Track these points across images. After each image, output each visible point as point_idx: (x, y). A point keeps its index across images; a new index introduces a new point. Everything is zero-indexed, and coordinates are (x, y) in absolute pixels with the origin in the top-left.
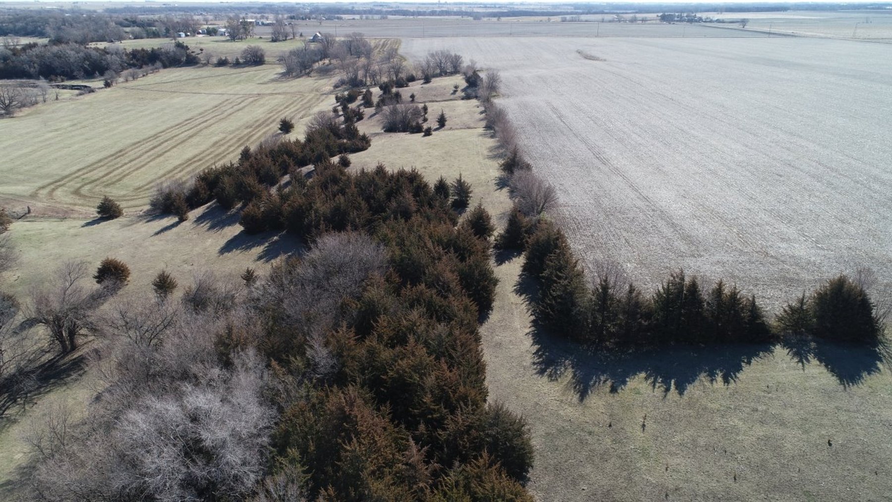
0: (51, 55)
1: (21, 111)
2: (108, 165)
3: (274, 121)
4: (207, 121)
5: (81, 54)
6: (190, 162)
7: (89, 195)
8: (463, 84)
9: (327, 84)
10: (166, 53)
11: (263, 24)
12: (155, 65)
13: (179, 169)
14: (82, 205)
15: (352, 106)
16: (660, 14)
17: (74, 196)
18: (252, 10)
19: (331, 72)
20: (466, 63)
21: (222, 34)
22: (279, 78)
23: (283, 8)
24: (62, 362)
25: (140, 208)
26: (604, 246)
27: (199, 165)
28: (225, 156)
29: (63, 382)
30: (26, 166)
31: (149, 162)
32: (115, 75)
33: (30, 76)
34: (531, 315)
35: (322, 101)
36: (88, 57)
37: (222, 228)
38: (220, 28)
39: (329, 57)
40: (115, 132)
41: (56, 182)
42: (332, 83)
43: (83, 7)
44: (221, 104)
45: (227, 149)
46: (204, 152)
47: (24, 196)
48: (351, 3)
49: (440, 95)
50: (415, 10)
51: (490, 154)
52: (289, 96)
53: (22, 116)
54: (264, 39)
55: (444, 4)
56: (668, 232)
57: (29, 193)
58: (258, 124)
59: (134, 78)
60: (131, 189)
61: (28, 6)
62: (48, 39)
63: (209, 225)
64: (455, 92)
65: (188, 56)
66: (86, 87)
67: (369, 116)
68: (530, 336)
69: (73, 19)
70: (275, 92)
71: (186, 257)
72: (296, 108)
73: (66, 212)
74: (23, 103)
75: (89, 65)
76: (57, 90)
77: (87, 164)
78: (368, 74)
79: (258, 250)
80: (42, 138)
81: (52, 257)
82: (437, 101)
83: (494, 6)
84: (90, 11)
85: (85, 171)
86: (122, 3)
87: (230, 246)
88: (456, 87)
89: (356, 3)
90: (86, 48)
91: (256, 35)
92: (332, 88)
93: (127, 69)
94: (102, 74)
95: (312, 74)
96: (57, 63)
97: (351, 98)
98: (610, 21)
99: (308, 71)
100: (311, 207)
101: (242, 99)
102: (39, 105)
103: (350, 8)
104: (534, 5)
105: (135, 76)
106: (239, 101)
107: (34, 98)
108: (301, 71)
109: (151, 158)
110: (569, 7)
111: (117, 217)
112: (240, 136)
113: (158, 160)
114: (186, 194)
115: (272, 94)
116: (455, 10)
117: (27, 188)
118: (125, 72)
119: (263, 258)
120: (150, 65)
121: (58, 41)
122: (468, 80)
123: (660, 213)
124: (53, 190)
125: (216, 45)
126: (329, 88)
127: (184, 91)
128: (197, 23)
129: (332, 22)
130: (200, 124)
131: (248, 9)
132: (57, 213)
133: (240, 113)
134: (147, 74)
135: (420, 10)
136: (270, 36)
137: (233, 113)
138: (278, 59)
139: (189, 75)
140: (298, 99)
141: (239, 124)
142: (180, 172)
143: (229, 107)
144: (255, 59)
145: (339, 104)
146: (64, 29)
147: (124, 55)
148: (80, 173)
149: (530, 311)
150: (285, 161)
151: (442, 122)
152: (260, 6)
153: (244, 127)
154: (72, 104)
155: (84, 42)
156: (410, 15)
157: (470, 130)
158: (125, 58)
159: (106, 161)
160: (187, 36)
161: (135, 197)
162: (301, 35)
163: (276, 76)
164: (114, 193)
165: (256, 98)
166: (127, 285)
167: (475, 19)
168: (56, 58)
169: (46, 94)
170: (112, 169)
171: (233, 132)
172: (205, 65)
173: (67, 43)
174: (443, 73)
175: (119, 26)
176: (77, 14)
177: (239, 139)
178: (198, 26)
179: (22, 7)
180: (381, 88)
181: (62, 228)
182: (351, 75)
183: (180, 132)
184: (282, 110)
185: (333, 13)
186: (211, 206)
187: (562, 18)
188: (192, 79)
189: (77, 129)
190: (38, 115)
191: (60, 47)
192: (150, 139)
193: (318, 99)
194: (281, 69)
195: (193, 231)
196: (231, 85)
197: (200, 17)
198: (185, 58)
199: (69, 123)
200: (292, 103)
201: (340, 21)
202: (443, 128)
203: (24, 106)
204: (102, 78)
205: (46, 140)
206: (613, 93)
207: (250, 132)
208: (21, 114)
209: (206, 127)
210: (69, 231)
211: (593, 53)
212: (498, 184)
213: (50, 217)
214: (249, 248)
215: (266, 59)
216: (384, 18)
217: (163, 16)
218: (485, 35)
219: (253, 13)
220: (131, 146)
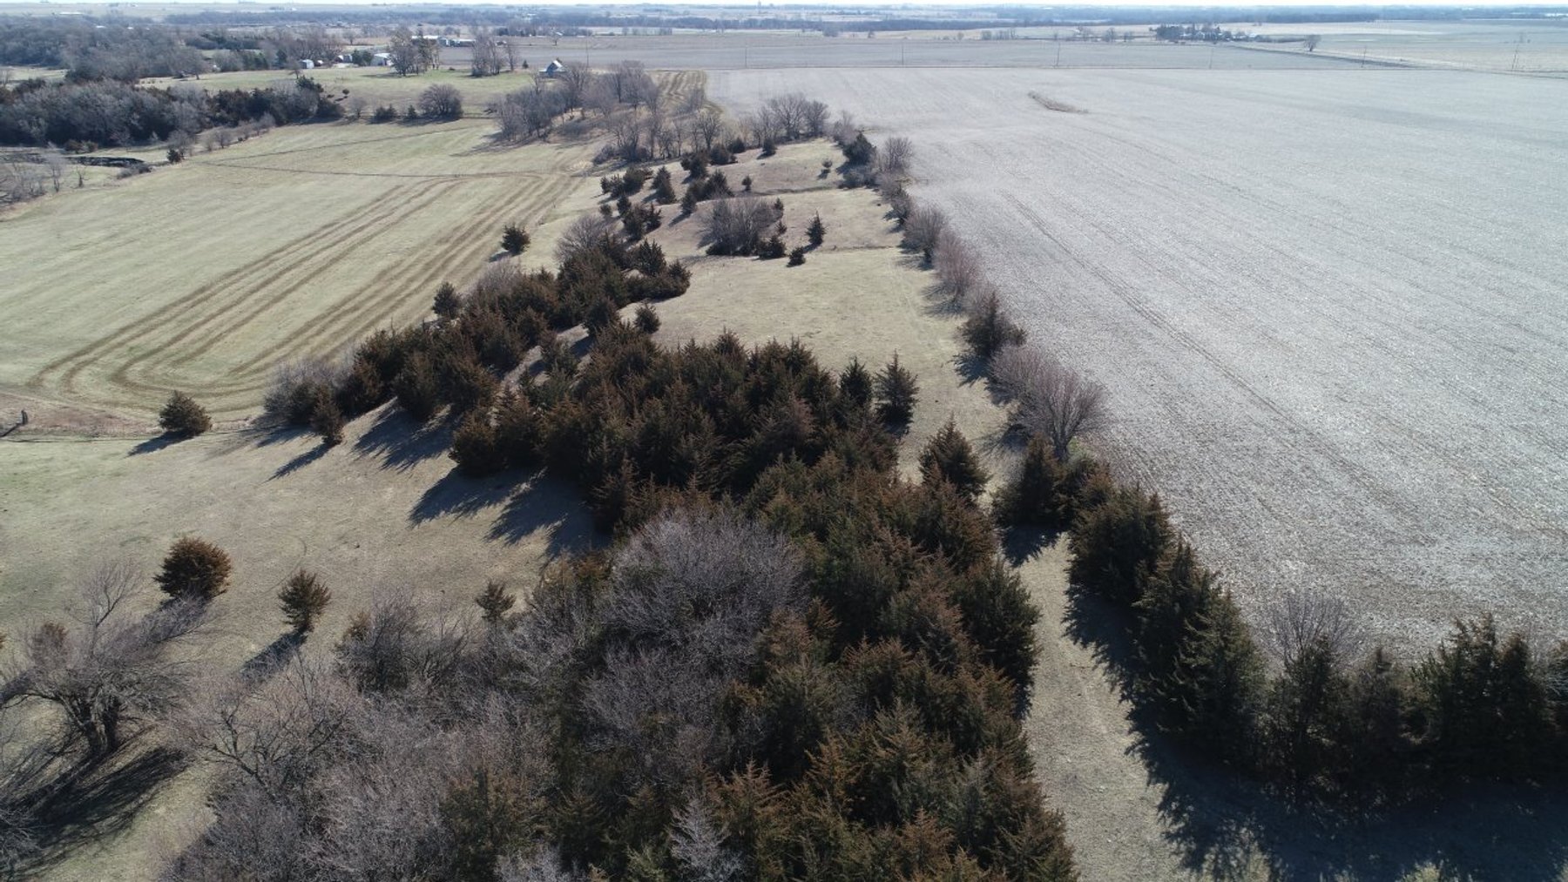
0: (70, 103)
1: (12, 209)
2: (179, 318)
3: (489, 228)
4: (362, 228)
5: (126, 101)
6: (336, 313)
7: (142, 382)
8: (839, 158)
9: (580, 156)
10: (281, 99)
11: (453, 44)
12: (261, 121)
13: (315, 329)
14: (130, 405)
15: (635, 199)
16: (1155, 27)
17: (114, 387)
18: (430, 19)
19: (585, 133)
20: (833, 117)
21: (382, 63)
22: (491, 144)
23: (483, 14)
24: (87, 782)
25: (244, 414)
26: (1221, 517)
27: (355, 319)
28: (403, 300)
29: (91, 832)
30: (19, 320)
31: (258, 312)
32: (188, 140)
33: (29, 141)
34: (1124, 698)
35: (575, 189)
36: (137, 106)
37: (413, 461)
38: (376, 51)
39: (581, 105)
40: (191, 251)
41: (78, 354)
42: (588, 155)
43: (128, 13)
44: (386, 194)
45: (406, 286)
46: (361, 291)
47: (15, 386)
48: (603, 7)
49: (798, 179)
50: (719, 18)
51: (930, 304)
52: (512, 180)
53: (14, 219)
54: (459, 71)
55: (767, 8)
56: (1339, 481)
57: (26, 379)
58: (459, 234)
59: (222, 145)
60: (226, 370)
61: (30, 11)
62: (65, 71)
63: (385, 454)
64: (825, 174)
65: (322, 103)
66: (133, 161)
67: (670, 221)
68: (1138, 756)
69: (110, 35)
70: (485, 171)
71: (344, 528)
72: (527, 203)
73: (98, 420)
74: (17, 195)
75: (139, 121)
76: (81, 167)
77: (138, 316)
78: (656, 139)
79: (492, 513)
80: (52, 264)
81: (69, 526)
82: (793, 192)
83: (857, 11)
84: (140, 20)
85: (134, 332)
86: (197, 6)
87: (433, 503)
88: (827, 165)
89: (612, 6)
90: (133, 89)
91: (443, 64)
92: (591, 164)
93: (211, 127)
94: (164, 137)
95: (552, 137)
96: (80, 117)
97: (632, 185)
98: (1068, 39)
99: (542, 131)
100: (598, 426)
101: (426, 185)
102: (46, 197)
103: (603, 14)
104: (928, 9)
105: (226, 141)
106: (421, 188)
107: (37, 185)
108: (530, 132)
109: (262, 304)
110: (990, 14)
111: (198, 433)
112: (427, 260)
113: (275, 308)
114: (336, 385)
115: (479, 176)
116: (789, 18)
117: (22, 368)
118: (206, 134)
119: (503, 533)
120: (252, 120)
121: (80, 76)
122: (848, 152)
123: (1307, 438)
124: (73, 372)
125: (371, 83)
126: (584, 164)
127: (317, 170)
128: (334, 42)
129: (574, 39)
130: (349, 235)
131: (421, 16)
132: (81, 422)
133: (424, 213)
134: (246, 138)
135: (727, 18)
136: (469, 67)
137: (411, 212)
138: (486, 108)
139: (325, 139)
140: (530, 185)
141: (423, 235)
142: (318, 333)
143: (402, 201)
144: (445, 109)
145: (608, 195)
146: (93, 54)
147: (204, 102)
148: (126, 336)
149: (1118, 688)
150: (530, 321)
151: (816, 234)
152: (444, 11)
153: (434, 241)
154: (108, 195)
155: (129, 77)
156: (709, 28)
157: (873, 251)
158: (206, 107)
159: (176, 310)
160: (317, 65)
161: (234, 388)
162: (525, 66)
163: (484, 140)
164: (194, 379)
165: (451, 184)
166: (224, 592)
167: (827, 35)
168: (79, 108)
169: (60, 176)
170: (187, 326)
171: (412, 251)
172: (352, 120)
173: (99, 80)
174: (793, 136)
175: (194, 48)
176: (116, 25)
177: (428, 266)
178: (336, 48)
179: (18, 12)
180: (685, 165)
181: (91, 457)
182: (624, 139)
183: (314, 251)
184: (501, 208)
185: (574, 24)
186: (386, 412)
187: (983, 33)
188: (330, 146)
189: (119, 245)
190: (44, 218)
191: (87, 87)
192: (259, 265)
193: (567, 185)
194: (493, 128)
195: (353, 467)
196: (402, 158)
197: (340, 31)
198: (316, 108)
199: (102, 234)
200: (520, 194)
201: (589, 39)
202: (819, 248)
203: (18, 199)
204: (165, 144)
205: (60, 267)
206: (1122, 176)
207: (447, 252)
208: (12, 215)
209: (363, 242)
210: (104, 463)
211: (1060, 98)
212: (962, 371)
213: (66, 432)
214: (472, 508)
215: (464, 108)
216: (665, 34)
217: (271, 28)
218: (856, 65)
219: (430, 23)
220: (221, 279)
